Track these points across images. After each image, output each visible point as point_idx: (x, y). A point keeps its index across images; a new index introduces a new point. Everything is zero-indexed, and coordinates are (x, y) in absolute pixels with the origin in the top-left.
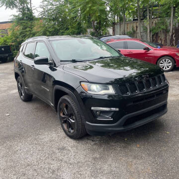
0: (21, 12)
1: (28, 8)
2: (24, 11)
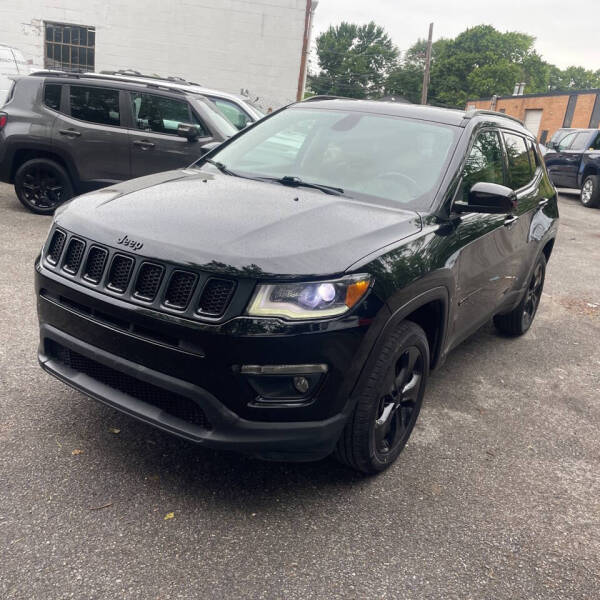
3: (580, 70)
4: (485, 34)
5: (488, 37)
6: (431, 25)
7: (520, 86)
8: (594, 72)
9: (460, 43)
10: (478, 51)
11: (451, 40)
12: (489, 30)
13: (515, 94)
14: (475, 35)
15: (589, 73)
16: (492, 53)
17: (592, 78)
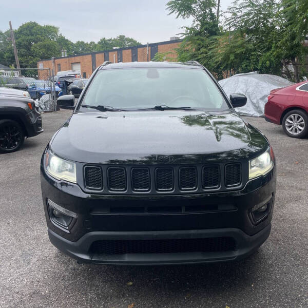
0: (200, 21)
1: (212, 15)
2: (204, 20)
3: (83, 43)
4: (33, 26)
5: (35, 28)
6: (10, 22)
7: (64, 52)
8: (89, 43)
9: (21, 31)
10: (32, 35)
11: (16, 30)
12: (35, 24)
13: (63, 56)
14: (28, 27)
15: (87, 44)
16: (40, 36)
17: (89, 46)
